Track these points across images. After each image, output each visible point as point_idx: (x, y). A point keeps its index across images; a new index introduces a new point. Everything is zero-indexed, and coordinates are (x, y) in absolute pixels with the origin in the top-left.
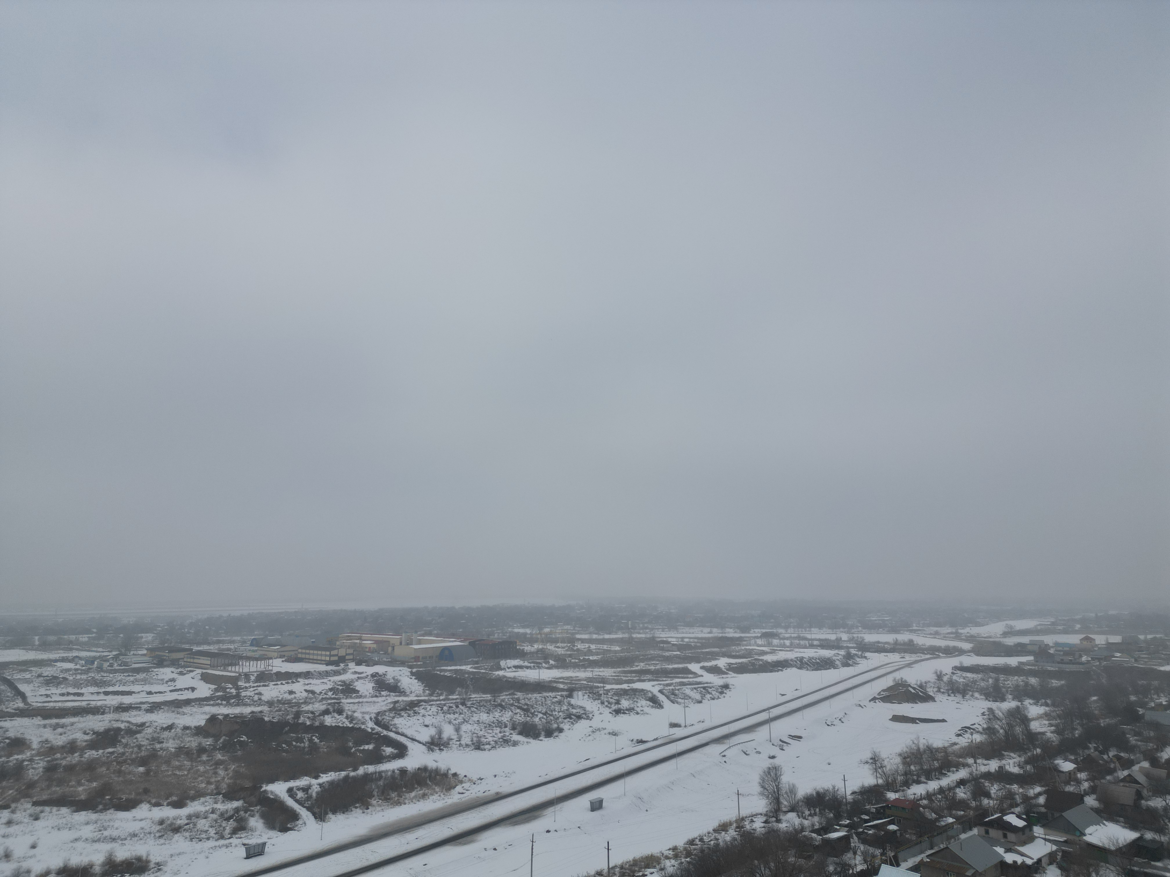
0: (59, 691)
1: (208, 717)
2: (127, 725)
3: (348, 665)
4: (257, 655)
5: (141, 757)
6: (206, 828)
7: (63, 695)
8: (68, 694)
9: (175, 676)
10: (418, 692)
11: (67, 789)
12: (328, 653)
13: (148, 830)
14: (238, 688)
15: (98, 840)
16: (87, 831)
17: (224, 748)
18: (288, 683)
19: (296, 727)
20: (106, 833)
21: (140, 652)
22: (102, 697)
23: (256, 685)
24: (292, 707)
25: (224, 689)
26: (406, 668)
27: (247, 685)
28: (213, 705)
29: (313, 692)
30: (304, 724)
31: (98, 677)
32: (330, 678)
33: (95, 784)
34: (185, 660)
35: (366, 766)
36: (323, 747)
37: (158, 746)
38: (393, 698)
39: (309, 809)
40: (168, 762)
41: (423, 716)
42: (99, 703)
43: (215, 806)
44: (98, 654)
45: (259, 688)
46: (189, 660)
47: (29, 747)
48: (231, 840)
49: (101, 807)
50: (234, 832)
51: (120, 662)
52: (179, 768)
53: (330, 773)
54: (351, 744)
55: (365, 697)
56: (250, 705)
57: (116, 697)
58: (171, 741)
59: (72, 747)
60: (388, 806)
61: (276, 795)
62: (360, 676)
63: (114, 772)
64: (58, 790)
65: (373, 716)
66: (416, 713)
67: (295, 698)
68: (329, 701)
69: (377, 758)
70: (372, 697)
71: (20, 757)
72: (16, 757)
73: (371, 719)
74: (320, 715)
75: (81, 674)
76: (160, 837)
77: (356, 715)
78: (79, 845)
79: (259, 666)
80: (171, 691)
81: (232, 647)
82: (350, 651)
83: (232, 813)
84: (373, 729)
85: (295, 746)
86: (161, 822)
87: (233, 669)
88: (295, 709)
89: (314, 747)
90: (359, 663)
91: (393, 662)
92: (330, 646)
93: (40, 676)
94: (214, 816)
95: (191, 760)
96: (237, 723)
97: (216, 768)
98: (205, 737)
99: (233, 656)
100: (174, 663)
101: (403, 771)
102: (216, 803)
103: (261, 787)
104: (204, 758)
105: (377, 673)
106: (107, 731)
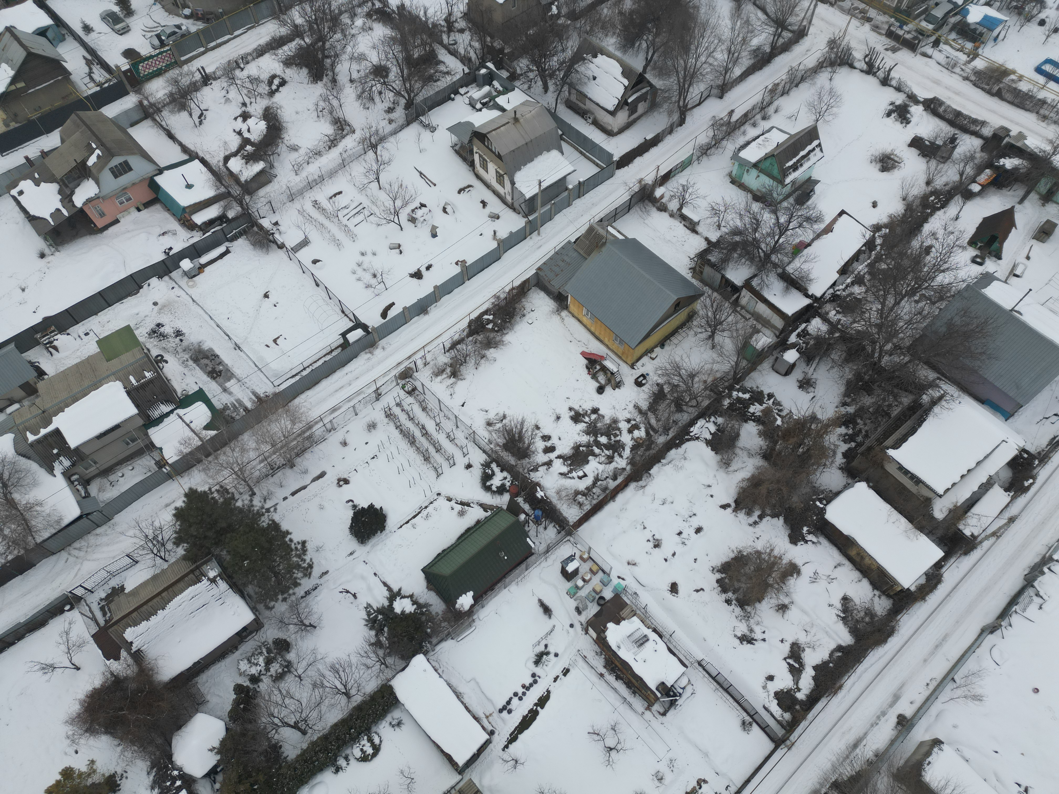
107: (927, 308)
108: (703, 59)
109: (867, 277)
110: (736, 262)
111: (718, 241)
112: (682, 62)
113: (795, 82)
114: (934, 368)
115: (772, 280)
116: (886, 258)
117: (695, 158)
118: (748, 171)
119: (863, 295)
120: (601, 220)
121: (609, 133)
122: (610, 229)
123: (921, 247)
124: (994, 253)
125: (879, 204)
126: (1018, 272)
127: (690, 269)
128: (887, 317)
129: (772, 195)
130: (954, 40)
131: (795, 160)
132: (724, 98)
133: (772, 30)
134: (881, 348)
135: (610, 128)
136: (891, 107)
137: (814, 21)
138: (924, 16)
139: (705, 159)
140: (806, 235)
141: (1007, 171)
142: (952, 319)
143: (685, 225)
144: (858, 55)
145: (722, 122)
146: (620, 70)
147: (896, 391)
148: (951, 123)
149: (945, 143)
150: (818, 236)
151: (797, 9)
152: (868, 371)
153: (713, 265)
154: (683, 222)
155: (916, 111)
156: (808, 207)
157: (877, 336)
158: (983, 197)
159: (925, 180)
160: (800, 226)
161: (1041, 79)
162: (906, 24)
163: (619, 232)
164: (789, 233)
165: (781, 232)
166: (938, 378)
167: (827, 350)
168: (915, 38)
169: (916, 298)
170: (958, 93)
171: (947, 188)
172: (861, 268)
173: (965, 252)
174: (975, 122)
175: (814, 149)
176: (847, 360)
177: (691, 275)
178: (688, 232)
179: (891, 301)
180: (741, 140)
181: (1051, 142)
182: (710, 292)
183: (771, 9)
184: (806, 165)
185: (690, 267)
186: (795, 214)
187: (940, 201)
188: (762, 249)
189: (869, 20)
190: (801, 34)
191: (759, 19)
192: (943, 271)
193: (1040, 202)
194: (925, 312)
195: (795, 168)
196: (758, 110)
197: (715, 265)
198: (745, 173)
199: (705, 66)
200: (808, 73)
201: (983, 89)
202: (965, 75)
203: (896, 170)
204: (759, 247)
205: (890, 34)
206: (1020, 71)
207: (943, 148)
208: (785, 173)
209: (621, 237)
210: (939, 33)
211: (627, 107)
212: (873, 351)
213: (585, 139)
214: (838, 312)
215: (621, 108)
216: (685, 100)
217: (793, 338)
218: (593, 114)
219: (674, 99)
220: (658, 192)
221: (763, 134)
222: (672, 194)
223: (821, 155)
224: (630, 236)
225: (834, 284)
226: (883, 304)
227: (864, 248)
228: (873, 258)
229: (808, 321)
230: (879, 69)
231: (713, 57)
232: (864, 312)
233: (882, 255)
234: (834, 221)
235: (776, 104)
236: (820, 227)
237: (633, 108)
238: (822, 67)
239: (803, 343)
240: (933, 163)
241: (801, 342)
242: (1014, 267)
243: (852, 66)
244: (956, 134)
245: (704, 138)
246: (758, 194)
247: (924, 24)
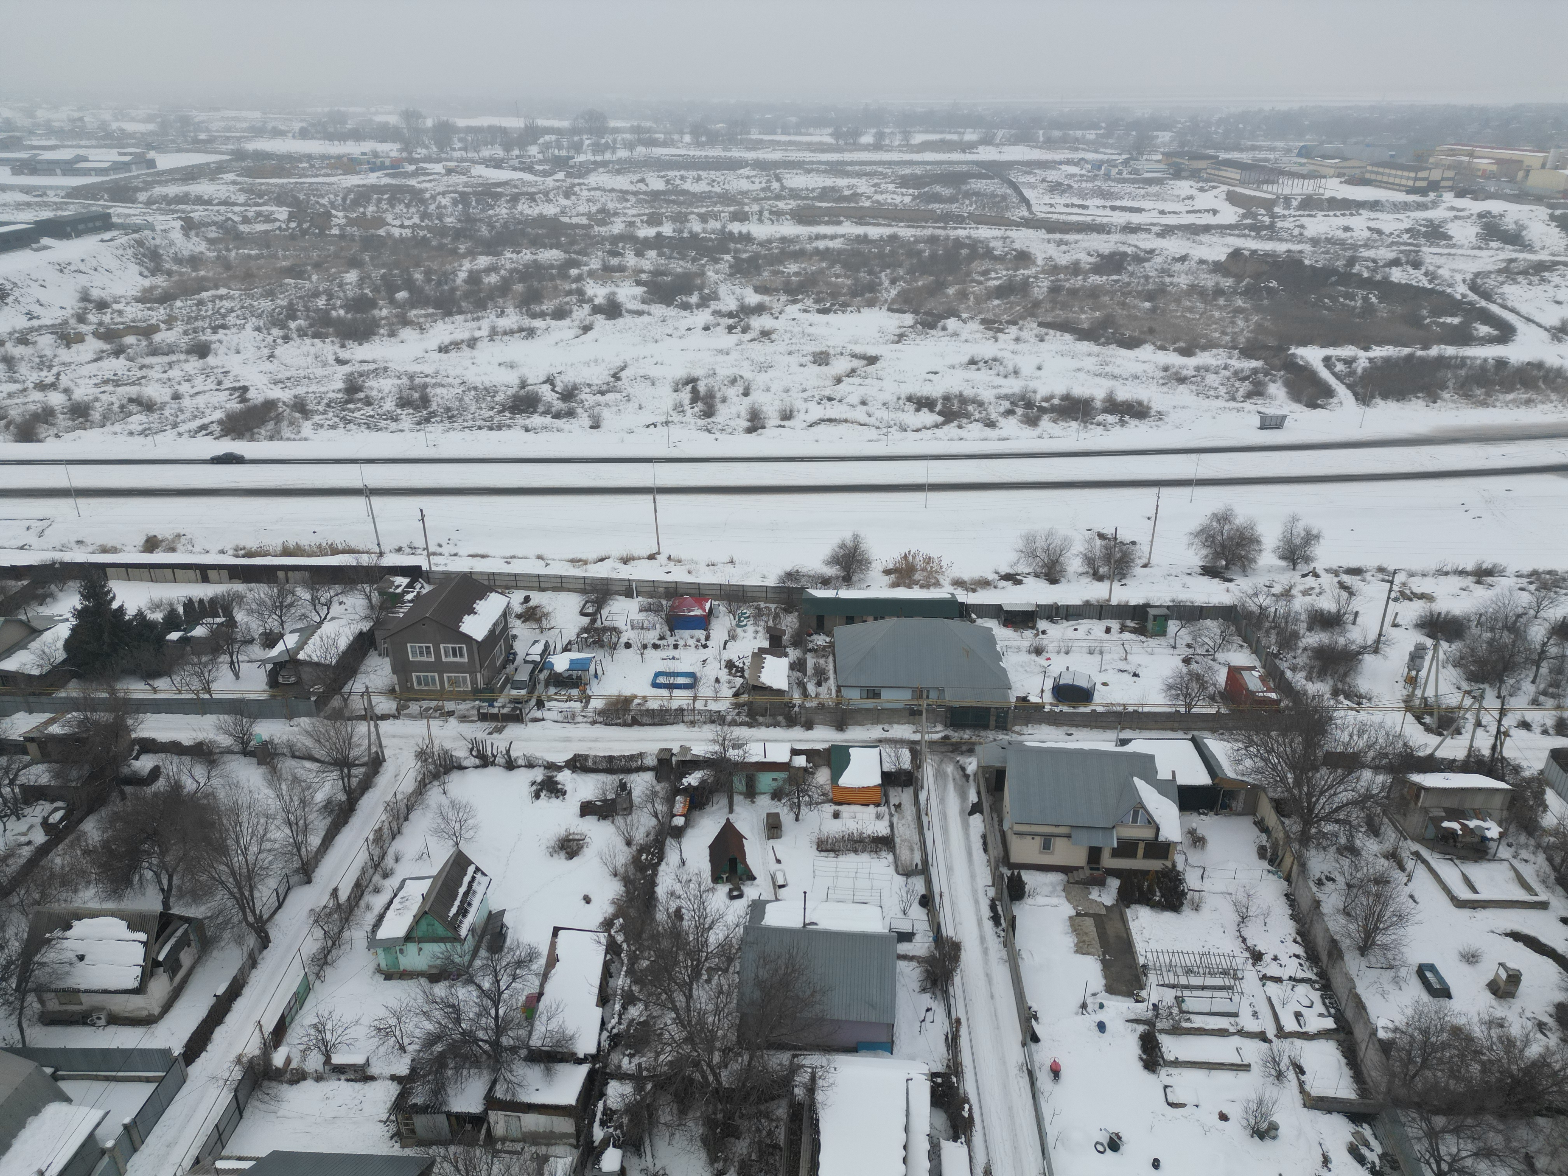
0: (1063, 201)
1: (1230, 250)
2: (1134, 249)
3: (1441, 196)
4: (1304, 170)
5: (1148, 290)
6: (1216, 385)
7: (1067, 206)
8: (1073, 205)
9: (1194, 192)
10: (1556, 248)
11: (1070, 315)
12: (1412, 175)
13: (1150, 375)
14: (1273, 216)
15: (1100, 375)
16: (1089, 363)
17: (1247, 293)
18: (1344, 215)
19: (1347, 278)
20: (1108, 369)
21: (1155, 157)
22: (1108, 212)
23: (1298, 213)
24: (1345, 250)
25: (1254, 216)
26: (1543, 208)
27: (1286, 212)
28: (1238, 236)
29: (1379, 232)
30: (1359, 275)
31: (1105, 186)
32: (1409, 213)
33: (1098, 314)
34: (1209, 171)
35: (1443, 346)
36: (1383, 310)
37: (1168, 280)
38: (1509, 252)
39: (1349, 387)
40: (1178, 301)
41: (1557, 286)
42: (1105, 220)
43: (1229, 362)
44: (1105, 157)
45: (1302, 219)
46: (1213, 172)
47: (1034, 263)
48: (1243, 404)
49: (1103, 340)
50: (1249, 395)
51: (1130, 169)
52: (1191, 310)
53: (1387, 347)
54: (1425, 312)
55: (1461, 247)
56: (1286, 241)
57: (1124, 214)
58: (1183, 276)
59: (1075, 269)
60: (1467, 404)
61: (1307, 362)
62: (1459, 214)
63: (1118, 303)
64: (1061, 314)
65: (1469, 277)
66: (1544, 280)
67: (1352, 237)
68: (1403, 248)
69: (1463, 337)
70: (1473, 248)
71: (1026, 272)
72: (1022, 271)
73: (1464, 281)
74: (1385, 266)
75: (1086, 181)
76: (1163, 384)
77: (1440, 272)
78: (1081, 376)
79: (1305, 187)
80: (1188, 212)
81: (1272, 156)
82: (1450, 174)
83: (1248, 373)
84: (1464, 296)
85: (1342, 304)
86: (1166, 369)
87: (1270, 189)
88: (1349, 253)
89: (1368, 309)
90: (1460, 194)
91: (1521, 197)
92: (1419, 163)
93: (1044, 181)
94: (1227, 373)
95: (1205, 302)
96: (1267, 262)
97: (1234, 317)
98: (1224, 276)
99: (1272, 170)
100: (1194, 175)
101: (1501, 363)
102: (1230, 358)
103: (1289, 349)
104: (1221, 301)
105: (1489, 213)
106: (1113, 255)
107: (723, 981)
108: (254, 849)
109: (636, 988)
110: (456, 1081)
111: (413, 1070)
112: (223, 868)
113: (402, 816)
114: (781, 1047)
115: (521, 1072)
116: (641, 952)
117: (311, 978)
118: (401, 951)
119: (645, 1014)
120: (197, 1161)
121: (147, 1021)
122: (220, 1164)
123: (669, 916)
124: (744, 877)
125: (591, 896)
126: (781, 882)
127: (392, 1138)
128: (690, 1021)
129: (452, 961)
130: (556, 694)
131: (457, 903)
132: (314, 880)
133: (335, 774)
134: (709, 1065)
135: (145, 1013)
136: (534, 788)
137: (384, 743)
138: (509, 686)
139: (328, 971)
140: (529, 984)
141: (695, 788)
142: (757, 976)
143: (348, 1080)
144: (461, 752)
145: (327, 910)
146: (124, 924)
147: (762, 1108)
148: (609, 771)
149: (617, 794)
150: (545, 977)
151: (355, 739)
152: (715, 1107)
153: (423, 1109)
154: (343, 1077)
155: (565, 777)
156: (510, 949)
157: (695, 1054)
158: (693, 827)
159: (624, 843)
160: (515, 977)
161: (665, 692)
162: (496, 700)
163: (240, 1159)
164: (505, 996)
165: (494, 1002)
166: (794, 1056)
167: (651, 1116)
168: (514, 709)
169: (705, 977)
170: (596, 740)
171: (651, 837)
172: (621, 982)
173: (716, 894)
174: (632, 758)
175: (474, 878)
176: (683, 1112)
177: (397, 1145)
178: (358, 1086)
179: (680, 999)
180: (370, 919)
181: (714, 741)
182: (442, 1151)
183: (319, 753)
184: (476, 902)
185: (390, 1134)
186: (498, 968)
187: (653, 855)
188: (482, 1040)
189: (451, 714)
190: (376, 763)
191: (310, 770)
192: (710, 928)
193: (748, 801)
194: (725, 987)
195: (463, 911)
196: (371, 871)
197: (428, 1107)
198: (399, 955)
199: (261, 856)
200: (413, 799)
201: (616, 725)
202: (591, 720)
203: (585, 849)
204: (476, 1040)
205: (484, 717)
206: (640, 693)
207: (619, 800)
208: (454, 925)
209: (246, 1165)
210: (536, 694)
211: (162, 969)
212: (704, 1077)
213: (106, 1053)
214: (631, 1056)
215: (152, 975)
216: (253, 912)
217: (598, 1134)
218: (101, 1009)
219: (235, 920)
220: (278, 1059)
221: (395, 895)
222: (302, 1047)
223: (487, 880)
224: (263, 1153)
225: (603, 1024)
226: (675, 1009)
227: (609, 957)
228: (626, 961)
229: (602, 1095)
230: (495, 756)
231: (268, 840)
232: (661, 1034)
233: (634, 952)
234: (553, 946)
235: (391, 852)
236: (540, 964)
237: (172, 965)
238: (425, 785)
239: (615, 1130)
240: (619, 820)
241: (611, 1130)
242: (773, 879)
243: (461, 768)
244: (621, 780)
245: (312, 945)
246: (434, 971)
247: (514, 692)
